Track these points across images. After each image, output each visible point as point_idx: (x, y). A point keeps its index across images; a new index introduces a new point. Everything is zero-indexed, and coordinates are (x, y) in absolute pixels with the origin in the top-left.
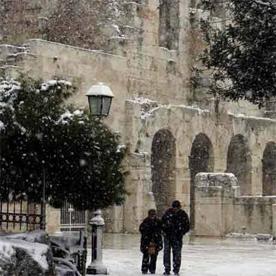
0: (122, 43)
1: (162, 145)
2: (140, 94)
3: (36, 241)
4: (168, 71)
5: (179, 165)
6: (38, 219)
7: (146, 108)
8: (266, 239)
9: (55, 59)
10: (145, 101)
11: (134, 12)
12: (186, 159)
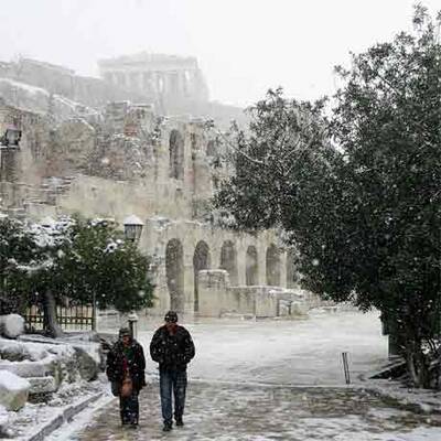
0: (143, 176)
1: (174, 250)
2: (157, 213)
3: (90, 340)
4: (177, 196)
5: (186, 264)
6: (90, 321)
7: (161, 223)
8: (251, 318)
9: (93, 189)
10: (161, 218)
11: (152, 153)
12: (191, 259)
